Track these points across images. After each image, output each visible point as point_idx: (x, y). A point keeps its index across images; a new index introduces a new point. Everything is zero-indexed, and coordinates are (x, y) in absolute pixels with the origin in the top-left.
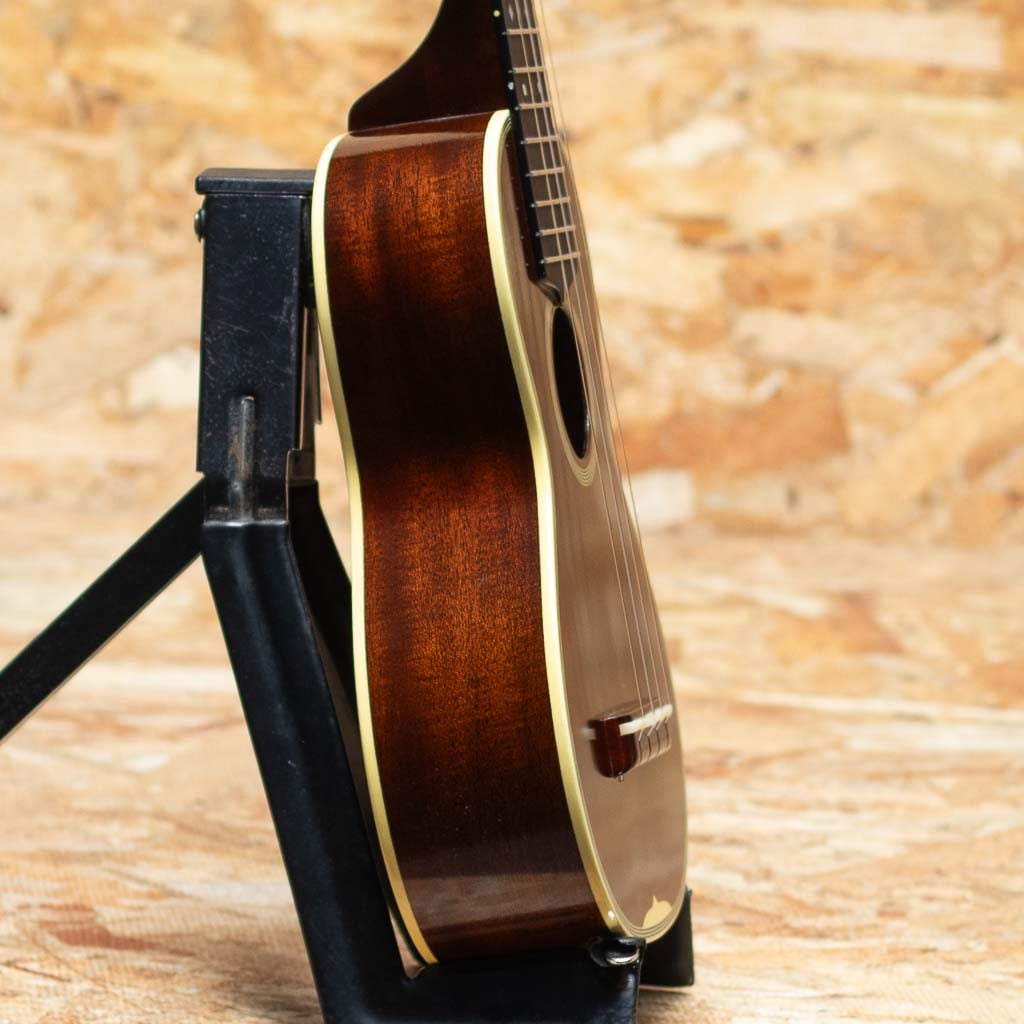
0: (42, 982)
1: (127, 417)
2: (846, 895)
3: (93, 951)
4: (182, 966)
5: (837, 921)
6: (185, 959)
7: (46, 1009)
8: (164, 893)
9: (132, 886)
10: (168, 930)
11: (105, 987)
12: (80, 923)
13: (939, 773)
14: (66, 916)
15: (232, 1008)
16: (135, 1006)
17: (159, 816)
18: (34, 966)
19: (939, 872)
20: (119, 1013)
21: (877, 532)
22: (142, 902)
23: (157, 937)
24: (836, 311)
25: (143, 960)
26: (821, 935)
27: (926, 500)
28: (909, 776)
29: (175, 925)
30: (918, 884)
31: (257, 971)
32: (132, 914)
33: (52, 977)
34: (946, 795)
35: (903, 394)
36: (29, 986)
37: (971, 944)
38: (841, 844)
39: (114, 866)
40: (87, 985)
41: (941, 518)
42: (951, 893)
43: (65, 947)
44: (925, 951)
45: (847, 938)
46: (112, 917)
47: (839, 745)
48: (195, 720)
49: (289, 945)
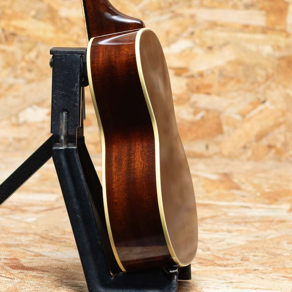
0: (6, 279)
1: (18, 125)
2: (232, 255)
3: (20, 271)
4: (46, 275)
5: (230, 262)
6: (46, 273)
7: (8, 287)
8: (38, 255)
9: (30, 253)
10: (41, 265)
11: (24, 281)
12: (16, 263)
13: (255, 222)
14: (11, 261)
15: (61, 286)
16: (33, 286)
17: (35, 234)
18: (4, 275)
19: (257, 248)
20: (29, 287)
21: (231, 157)
22: (33, 258)
23: (38, 267)
24: (219, 94)
25: (34, 273)
26: (225, 266)
27: (245, 147)
28: (246, 223)
29: (42, 264)
30: (251, 252)
31: (67, 276)
32: (30, 261)
33: (9, 278)
34: (257, 228)
35: (238, 117)
36: (3, 280)
37: (268, 268)
38: (229, 241)
39: (24, 248)
40: (19, 280)
41: (249, 153)
42: (261, 254)
43: (12, 270)
44: (255, 270)
45: (233, 267)
46: (24, 261)
47: (225, 214)
48: (43, 208)
49: (75, 269)
